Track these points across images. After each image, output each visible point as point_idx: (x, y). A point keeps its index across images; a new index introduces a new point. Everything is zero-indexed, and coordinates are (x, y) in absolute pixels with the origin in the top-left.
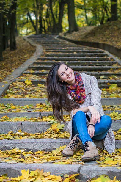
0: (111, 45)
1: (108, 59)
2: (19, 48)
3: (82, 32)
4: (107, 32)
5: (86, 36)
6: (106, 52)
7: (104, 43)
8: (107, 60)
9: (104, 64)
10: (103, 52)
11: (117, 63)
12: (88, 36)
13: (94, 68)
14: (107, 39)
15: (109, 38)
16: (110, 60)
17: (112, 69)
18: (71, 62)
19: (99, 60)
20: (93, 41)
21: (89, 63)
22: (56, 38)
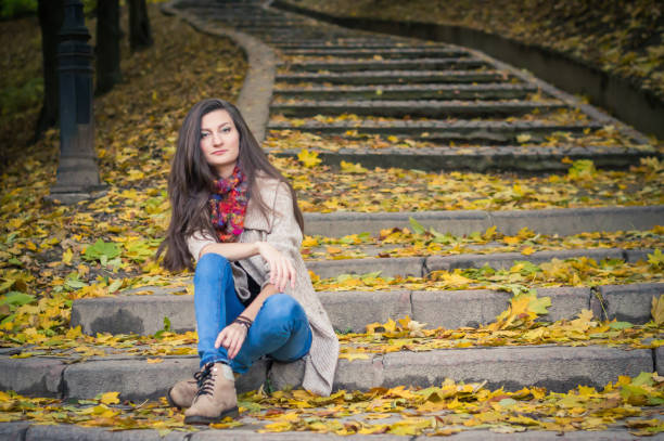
0: (489, 31)
1: (500, 76)
2: (158, 41)
6: (480, 56)
7: (453, 24)
8: (499, 82)
9: (499, 95)
10: (466, 55)
11: (539, 92)
13: (481, 108)
14: (463, 13)
15: (467, 10)
16: (506, 82)
17: (536, 111)
18: (391, 88)
19: (480, 82)
21: (452, 91)
22: (265, 6)
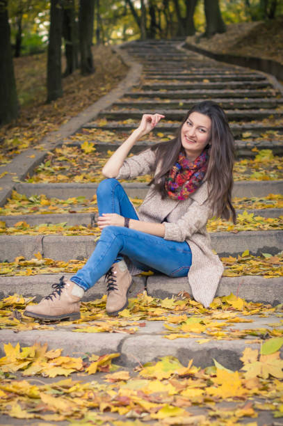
1: (271, 93)
2: (99, 70)
3: (232, 35)
4: (278, 36)
5: (239, 43)
6: (271, 79)
7: (270, 58)
8: (269, 97)
9: (259, 106)
10: (264, 79)
12: (242, 44)
13: (236, 114)
14: (279, 51)
16: (274, 97)
17: (272, 117)
18: (190, 101)
19: (249, 98)
20: (249, 54)
21: (228, 103)
22: (179, 47)
